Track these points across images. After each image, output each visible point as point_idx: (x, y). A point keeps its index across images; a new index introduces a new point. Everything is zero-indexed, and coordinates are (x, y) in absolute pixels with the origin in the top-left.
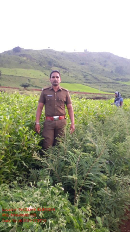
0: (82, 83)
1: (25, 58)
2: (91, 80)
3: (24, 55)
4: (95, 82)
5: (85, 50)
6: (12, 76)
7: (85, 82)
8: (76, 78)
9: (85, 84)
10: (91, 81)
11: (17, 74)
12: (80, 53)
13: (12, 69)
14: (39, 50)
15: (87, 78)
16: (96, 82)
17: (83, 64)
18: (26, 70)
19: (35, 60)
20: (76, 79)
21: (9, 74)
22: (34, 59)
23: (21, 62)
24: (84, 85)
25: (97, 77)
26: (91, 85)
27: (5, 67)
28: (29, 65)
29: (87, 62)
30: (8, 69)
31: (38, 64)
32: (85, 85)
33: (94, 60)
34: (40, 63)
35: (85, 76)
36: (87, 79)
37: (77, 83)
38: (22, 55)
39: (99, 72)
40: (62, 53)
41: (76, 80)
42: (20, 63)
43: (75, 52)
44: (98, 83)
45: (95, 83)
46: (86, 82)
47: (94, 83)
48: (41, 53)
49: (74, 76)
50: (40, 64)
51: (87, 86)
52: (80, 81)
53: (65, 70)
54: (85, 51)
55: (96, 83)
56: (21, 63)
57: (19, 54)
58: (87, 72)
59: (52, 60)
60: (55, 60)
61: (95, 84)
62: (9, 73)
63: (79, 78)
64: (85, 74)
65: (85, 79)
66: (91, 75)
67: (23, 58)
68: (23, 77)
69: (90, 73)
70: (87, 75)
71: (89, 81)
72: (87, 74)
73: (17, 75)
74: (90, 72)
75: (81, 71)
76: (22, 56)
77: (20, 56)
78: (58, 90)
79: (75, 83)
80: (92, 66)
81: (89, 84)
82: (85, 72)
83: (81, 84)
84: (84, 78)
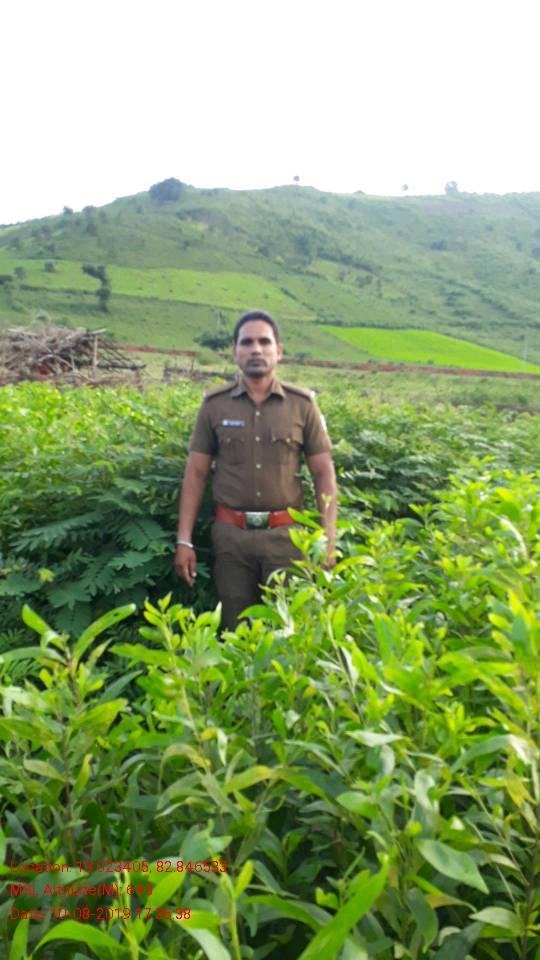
0: (441, 328)
1: (201, 227)
2: (479, 317)
3: (196, 214)
4: (496, 323)
5: (451, 185)
6: (154, 300)
7: (451, 325)
8: (412, 308)
9: (455, 331)
10: (479, 321)
11: (171, 291)
12: (429, 198)
13: (154, 273)
14: (257, 192)
15: (461, 305)
16: (500, 322)
17: (439, 246)
18: (207, 275)
19: (243, 232)
20: (412, 312)
21: (142, 294)
22: (237, 229)
23: (187, 244)
24: (448, 335)
25: (503, 302)
26: (480, 336)
27: (124, 264)
28: (218, 255)
29: (460, 239)
30: (136, 272)
31: (256, 249)
32: (455, 337)
33: (490, 229)
34: (262, 245)
35: (451, 299)
36: (460, 309)
37: (419, 328)
38: (188, 213)
39: (510, 278)
40: (352, 203)
41: (413, 317)
42: (184, 249)
43: (407, 197)
44: (511, 329)
45: (495, 327)
46: (459, 325)
47: (493, 329)
48: (267, 202)
49: (403, 296)
50: (264, 251)
51: (464, 339)
52: (432, 321)
53: (363, 274)
54: (448, 189)
55: (501, 325)
56: (189, 249)
57: (179, 207)
58: (460, 281)
59: (310, 232)
60: (326, 231)
61: (496, 334)
62: (140, 289)
63: (424, 307)
64: (450, 289)
65: (452, 309)
66: (476, 292)
67: (193, 226)
68: (196, 305)
69: (474, 284)
70: (459, 294)
71: (470, 320)
72: (458, 290)
73: (172, 297)
74: (471, 279)
75: (432, 276)
76: (189, 219)
77: (180, 216)
78: (269, 395)
79: (413, 327)
80: (478, 256)
81: (472, 334)
82: (451, 282)
83: (438, 332)
84: (449, 305)
